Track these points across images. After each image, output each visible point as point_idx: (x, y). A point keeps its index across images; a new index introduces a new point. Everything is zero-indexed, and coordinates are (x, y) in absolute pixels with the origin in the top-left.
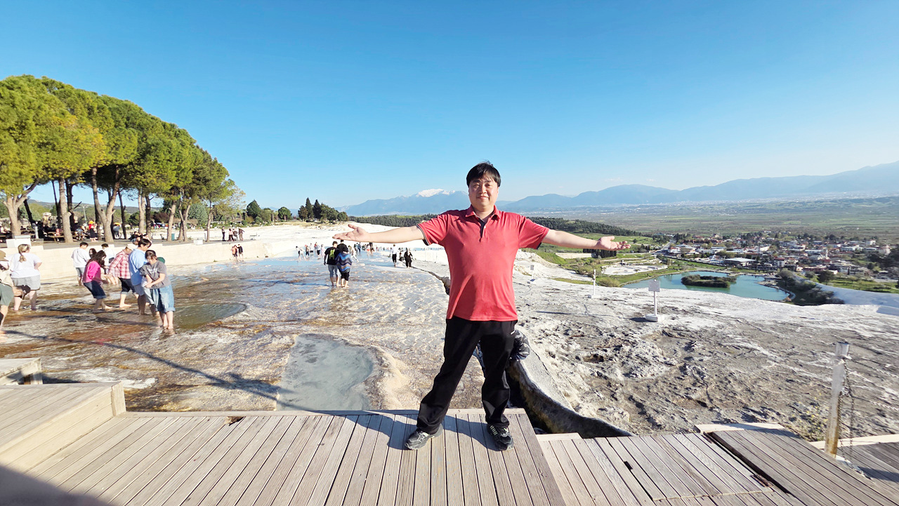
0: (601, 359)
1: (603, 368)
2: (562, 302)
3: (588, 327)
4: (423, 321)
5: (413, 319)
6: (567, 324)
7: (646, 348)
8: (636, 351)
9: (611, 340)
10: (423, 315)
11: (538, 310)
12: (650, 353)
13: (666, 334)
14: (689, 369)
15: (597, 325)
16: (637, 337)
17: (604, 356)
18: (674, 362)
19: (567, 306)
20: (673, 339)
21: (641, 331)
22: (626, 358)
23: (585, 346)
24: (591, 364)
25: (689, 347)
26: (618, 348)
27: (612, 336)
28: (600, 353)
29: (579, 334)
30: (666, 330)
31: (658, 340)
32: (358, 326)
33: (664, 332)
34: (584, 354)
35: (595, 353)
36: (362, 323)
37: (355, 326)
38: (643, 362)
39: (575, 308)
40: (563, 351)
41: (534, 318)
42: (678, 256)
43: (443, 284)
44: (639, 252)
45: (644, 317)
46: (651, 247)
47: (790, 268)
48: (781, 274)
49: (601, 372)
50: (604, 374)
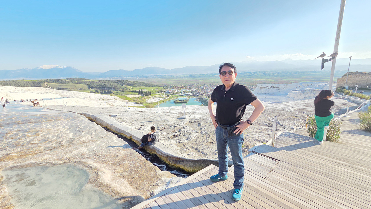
1: (179, 139)
2: (149, 116)
3: (164, 125)
4: (90, 138)
5: (84, 139)
6: (156, 125)
7: (188, 129)
8: (186, 130)
9: (175, 128)
10: (88, 136)
11: (141, 121)
12: (190, 130)
13: (190, 122)
14: (203, 133)
15: (167, 123)
16: (183, 125)
17: (176, 135)
18: (198, 131)
19: (152, 117)
20: (193, 123)
21: (183, 122)
22: (184, 134)
23: (168, 132)
24: (174, 139)
25: (199, 125)
26: (179, 130)
27: (175, 126)
28: (175, 134)
29: (163, 128)
30: (190, 121)
31: (189, 125)
32: (48, 152)
33: (189, 121)
34: (170, 136)
35: (173, 134)
36: (50, 149)
37: (46, 152)
38: (190, 134)
39: (155, 118)
40: (162, 136)
41: (142, 125)
42: (172, 93)
43: (85, 117)
44: (159, 93)
45: (181, 117)
46: (163, 91)
47: (202, 95)
48: (200, 97)
49: (179, 141)
50: (180, 142)
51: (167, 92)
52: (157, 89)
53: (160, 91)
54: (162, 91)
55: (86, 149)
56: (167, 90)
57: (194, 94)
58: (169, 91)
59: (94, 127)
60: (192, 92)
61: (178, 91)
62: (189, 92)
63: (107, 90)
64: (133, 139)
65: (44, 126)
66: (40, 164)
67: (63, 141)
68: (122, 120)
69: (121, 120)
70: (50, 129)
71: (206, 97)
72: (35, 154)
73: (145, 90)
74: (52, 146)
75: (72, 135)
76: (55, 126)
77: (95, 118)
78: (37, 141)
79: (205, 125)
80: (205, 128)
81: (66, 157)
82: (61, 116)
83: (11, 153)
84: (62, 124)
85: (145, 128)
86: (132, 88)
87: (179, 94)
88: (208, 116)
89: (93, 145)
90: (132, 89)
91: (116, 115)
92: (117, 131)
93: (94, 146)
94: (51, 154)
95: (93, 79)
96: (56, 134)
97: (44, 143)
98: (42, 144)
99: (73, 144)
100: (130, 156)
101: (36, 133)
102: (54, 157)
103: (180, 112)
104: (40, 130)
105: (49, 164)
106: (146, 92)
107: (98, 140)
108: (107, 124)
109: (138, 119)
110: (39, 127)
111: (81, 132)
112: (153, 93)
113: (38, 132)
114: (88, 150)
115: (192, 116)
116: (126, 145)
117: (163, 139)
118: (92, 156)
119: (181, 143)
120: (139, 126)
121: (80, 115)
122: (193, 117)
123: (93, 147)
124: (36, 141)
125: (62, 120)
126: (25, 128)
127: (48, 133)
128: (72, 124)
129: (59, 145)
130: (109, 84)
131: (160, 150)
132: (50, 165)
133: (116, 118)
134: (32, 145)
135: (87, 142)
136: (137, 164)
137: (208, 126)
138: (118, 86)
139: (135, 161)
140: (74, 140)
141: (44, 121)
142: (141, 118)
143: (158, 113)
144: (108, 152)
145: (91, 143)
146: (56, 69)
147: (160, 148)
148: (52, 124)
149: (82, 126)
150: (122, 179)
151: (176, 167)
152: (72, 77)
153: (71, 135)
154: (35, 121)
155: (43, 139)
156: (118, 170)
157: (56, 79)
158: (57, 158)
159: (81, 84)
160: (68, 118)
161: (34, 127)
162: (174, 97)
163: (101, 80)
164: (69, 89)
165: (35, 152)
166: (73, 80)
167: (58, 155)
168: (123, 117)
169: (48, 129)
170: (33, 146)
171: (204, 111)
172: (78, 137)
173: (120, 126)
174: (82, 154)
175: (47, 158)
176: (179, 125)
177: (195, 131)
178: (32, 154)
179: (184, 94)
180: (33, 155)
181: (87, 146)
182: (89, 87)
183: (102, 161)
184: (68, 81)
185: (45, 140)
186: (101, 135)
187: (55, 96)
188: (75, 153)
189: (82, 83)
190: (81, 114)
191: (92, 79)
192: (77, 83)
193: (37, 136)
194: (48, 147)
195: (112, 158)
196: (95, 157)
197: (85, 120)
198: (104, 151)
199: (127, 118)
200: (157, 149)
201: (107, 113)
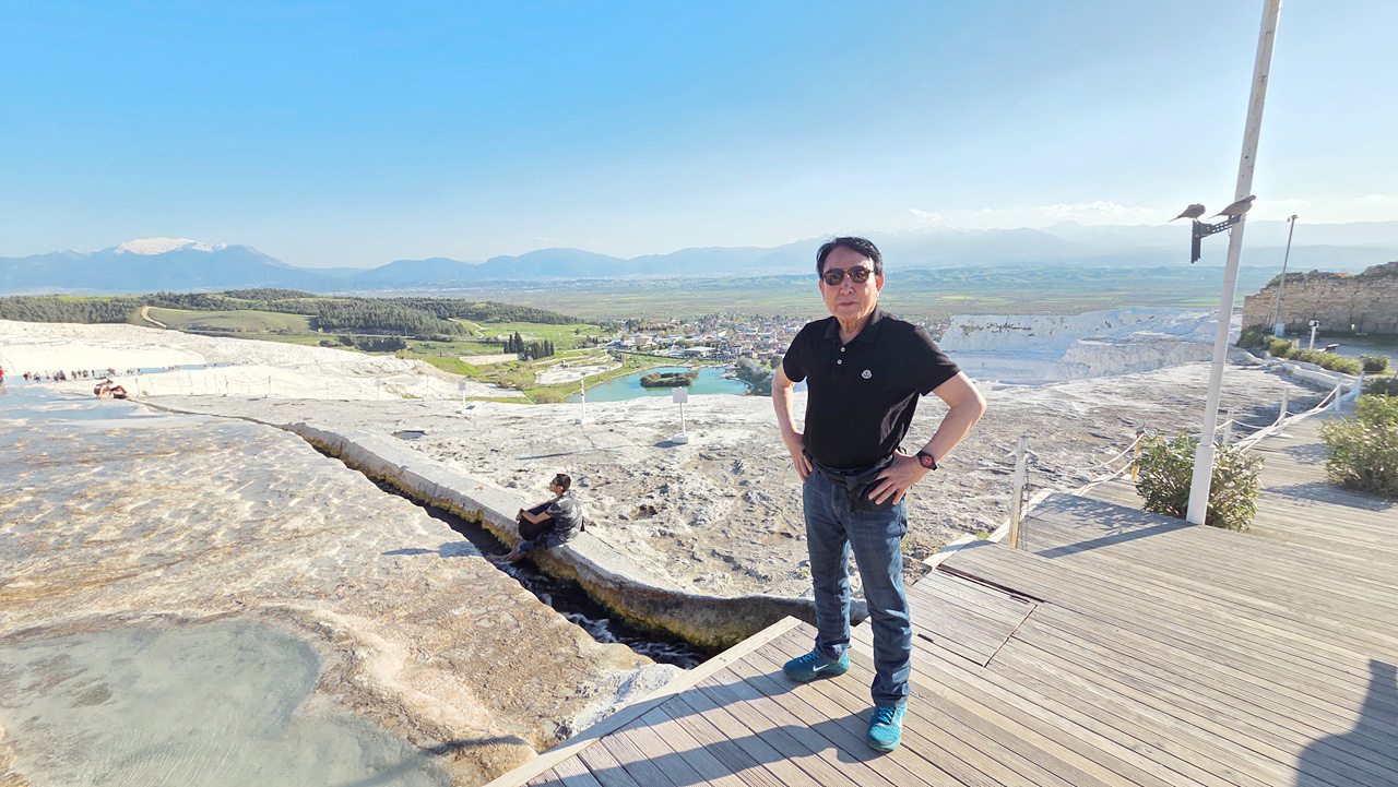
0: (653, 511)
1: (662, 523)
2: (548, 437)
3: (606, 468)
5: (297, 522)
6: (575, 469)
7: (697, 482)
8: (687, 489)
9: (648, 480)
10: (314, 510)
11: (516, 456)
12: (703, 487)
13: (705, 457)
14: (753, 497)
15: (618, 462)
16: (676, 469)
17: (653, 505)
18: (734, 492)
19: (559, 440)
20: (714, 462)
21: (676, 459)
22: (680, 502)
23: (620, 497)
24: (644, 521)
25: (737, 469)
26: (664, 489)
27: (648, 474)
28: (648, 503)
29: (601, 481)
30: (702, 452)
31: (700, 467)
33: (701, 455)
34: (627, 510)
35: (640, 504)
38: (703, 502)
39: (572, 444)
40: (598, 512)
41: (520, 471)
42: (634, 349)
43: (301, 438)
44: (584, 347)
45: (670, 439)
46: (600, 340)
47: (748, 355)
48: (740, 363)
49: (662, 528)
50: (668, 531)
51: (616, 344)
52: (577, 332)
53: (589, 339)
54: (596, 342)
55: (308, 560)
56: (616, 337)
57: (719, 353)
58: (622, 340)
59: (336, 477)
60: (708, 345)
61: (658, 339)
62: (697, 345)
63: (383, 337)
64: (487, 523)
65: (142, 473)
66: (129, 619)
67: (214, 533)
68: (445, 450)
69: (441, 451)
70: (163, 484)
71: (764, 363)
72: (107, 581)
73: (530, 335)
74: (172, 550)
75: (251, 508)
76: (186, 473)
77: (338, 443)
78: (114, 534)
79: (761, 467)
80: (762, 479)
81: (227, 591)
82: (205, 435)
83: (13, 580)
84: (211, 467)
85: (534, 479)
86: (479, 330)
87: (661, 351)
88: (772, 434)
89: (335, 546)
90: (481, 331)
91: (422, 432)
92: (424, 492)
93: (338, 549)
94: (168, 583)
95: (331, 294)
96: (190, 506)
97: (142, 541)
98: (133, 544)
99: (256, 543)
100: (478, 588)
101: (110, 503)
102: (183, 592)
103: (665, 419)
104: (126, 488)
105: (161, 619)
106: (535, 345)
107: (351, 528)
108: (386, 466)
109: (507, 446)
110: (122, 479)
111: (287, 496)
112: (563, 346)
113: (117, 496)
114: (313, 565)
115: (712, 437)
116: (462, 544)
117: (603, 523)
118: (329, 588)
119: (671, 535)
120: (511, 474)
121: (280, 433)
122: (715, 439)
123: (334, 552)
124: (108, 531)
125: (212, 451)
126: (67, 484)
127: (157, 503)
128: (252, 465)
129: (202, 548)
130: (392, 313)
131: (592, 563)
132: (167, 623)
133: (422, 442)
134: (93, 548)
135: (311, 535)
136: (506, 617)
137: (770, 471)
138: (429, 319)
139: (497, 607)
140: (261, 526)
141: (139, 456)
142: (518, 442)
143: (583, 422)
144: (392, 571)
145: (325, 537)
146: (186, 253)
147: (590, 557)
148: (174, 466)
149: (291, 475)
150: (447, 674)
151: (653, 627)
152: (248, 287)
153: (246, 509)
154: (105, 455)
155: (136, 525)
156: (431, 642)
157: (186, 292)
158: (194, 598)
159: (282, 312)
160: (234, 444)
161: (103, 479)
162: (643, 363)
163: (361, 299)
164: (236, 333)
165: (108, 576)
166: (253, 298)
167: (197, 584)
168: (448, 440)
169: (157, 486)
170: (97, 551)
171: (755, 415)
172: (274, 517)
173: (439, 472)
174: (290, 583)
175: (155, 598)
176: (663, 469)
177: (720, 493)
178: (97, 582)
179: (682, 351)
180: (98, 585)
181: (310, 551)
182: (315, 325)
183: (371, 606)
184: (232, 299)
185: (144, 529)
186: (364, 509)
187: (179, 359)
188: (265, 575)
189: (289, 310)
190: (285, 428)
191: (328, 295)
192: (268, 308)
193: (115, 513)
194: (160, 555)
195: (407, 595)
196: (340, 591)
197: (300, 450)
198: (375, 570)
199: (462, 442)
200: (579, 559)
201: (385, 426)
